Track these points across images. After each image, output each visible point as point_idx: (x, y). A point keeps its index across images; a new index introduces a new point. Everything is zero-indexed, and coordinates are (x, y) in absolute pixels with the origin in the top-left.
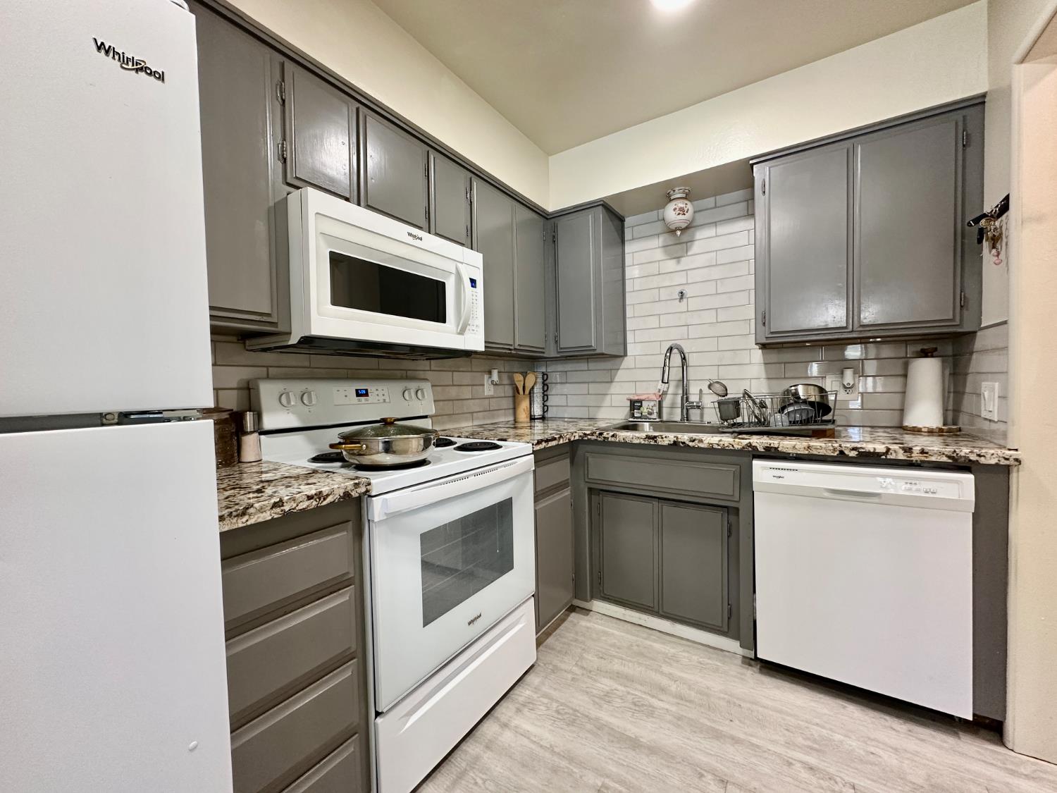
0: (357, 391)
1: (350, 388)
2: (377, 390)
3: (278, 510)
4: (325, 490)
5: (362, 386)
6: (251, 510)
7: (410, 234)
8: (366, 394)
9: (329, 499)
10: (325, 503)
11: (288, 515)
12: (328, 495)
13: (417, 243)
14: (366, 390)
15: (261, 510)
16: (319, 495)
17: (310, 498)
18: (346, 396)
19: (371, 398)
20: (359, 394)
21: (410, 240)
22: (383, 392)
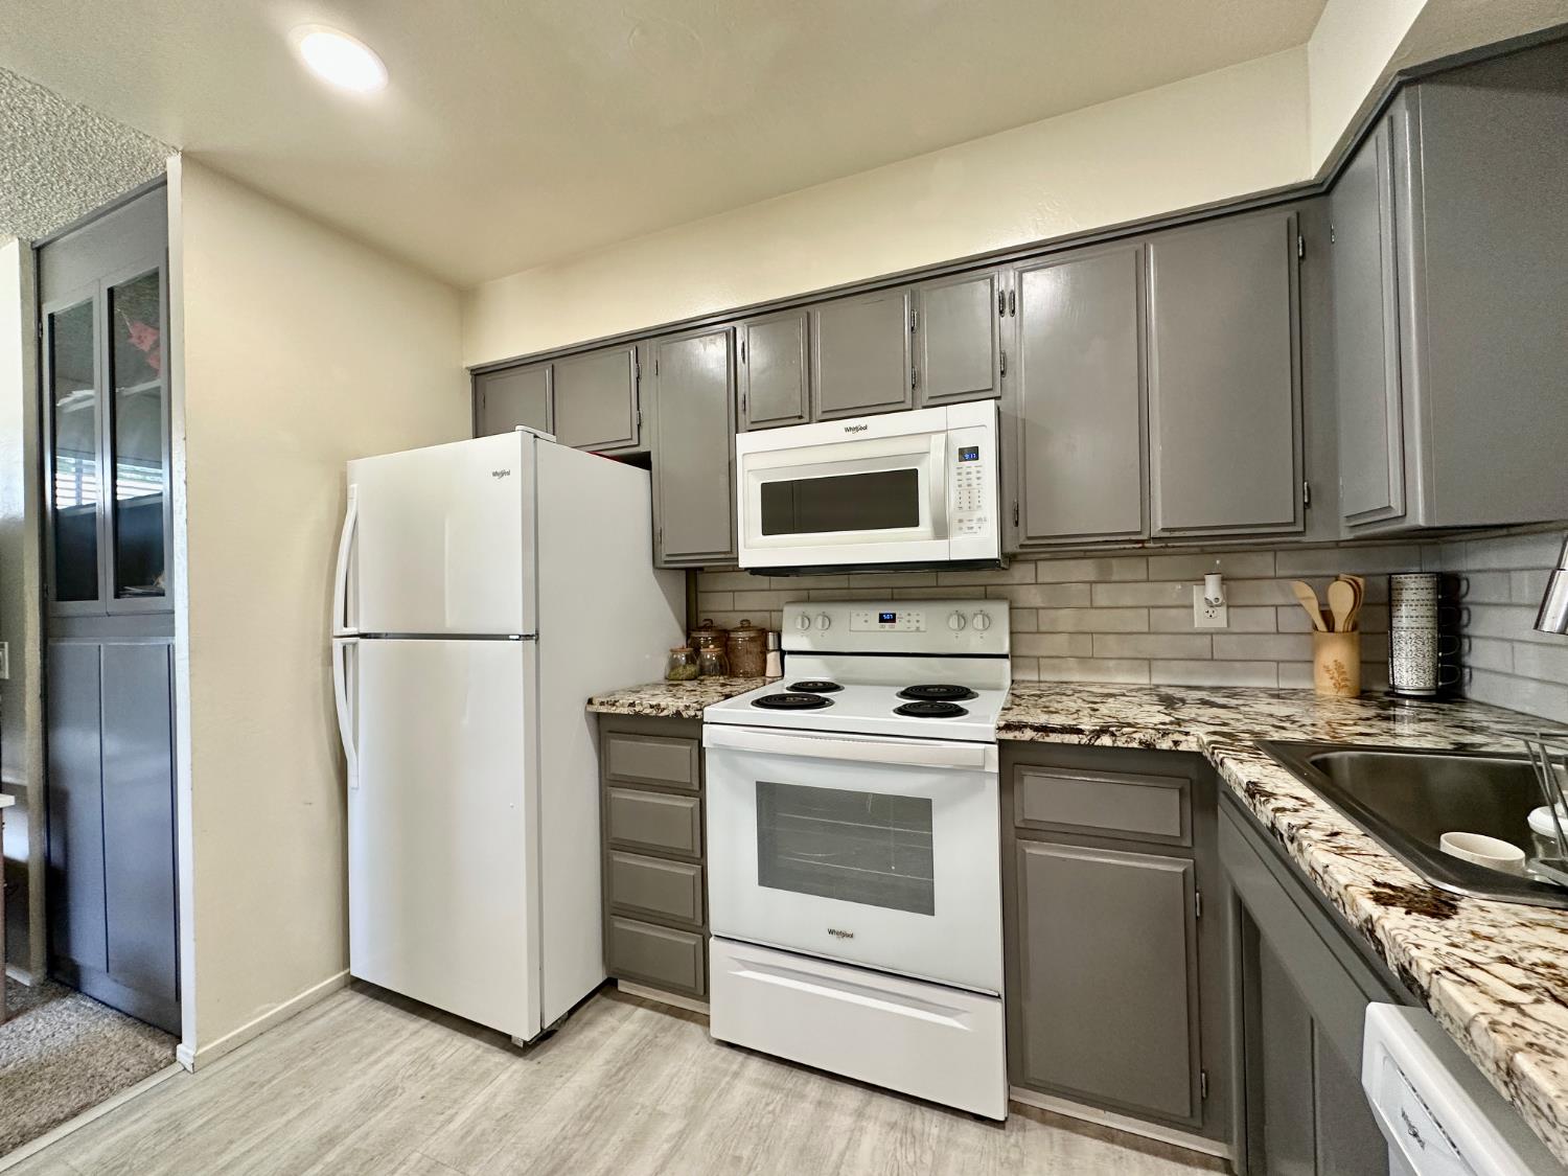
0: (881, 615)
1: (872, 613)
2: (909, 615)
3: (632, 709)
4: (663, 705)
5: (887, 609)
6: (617, 704)
7: (847, 430)
8: (893, 619)
9: (665, 713)
10: (662, 714)
11: (637, 714)
12: (664, 709)
13: (861, 435)
14: (894, 615)
15: (622, 705)
16: (658, 706)
17: (652, 707)
18: (866, 621)
19: (898, 625)
20: (882, 619)
21: (851, 436)
22: (918, 618)
